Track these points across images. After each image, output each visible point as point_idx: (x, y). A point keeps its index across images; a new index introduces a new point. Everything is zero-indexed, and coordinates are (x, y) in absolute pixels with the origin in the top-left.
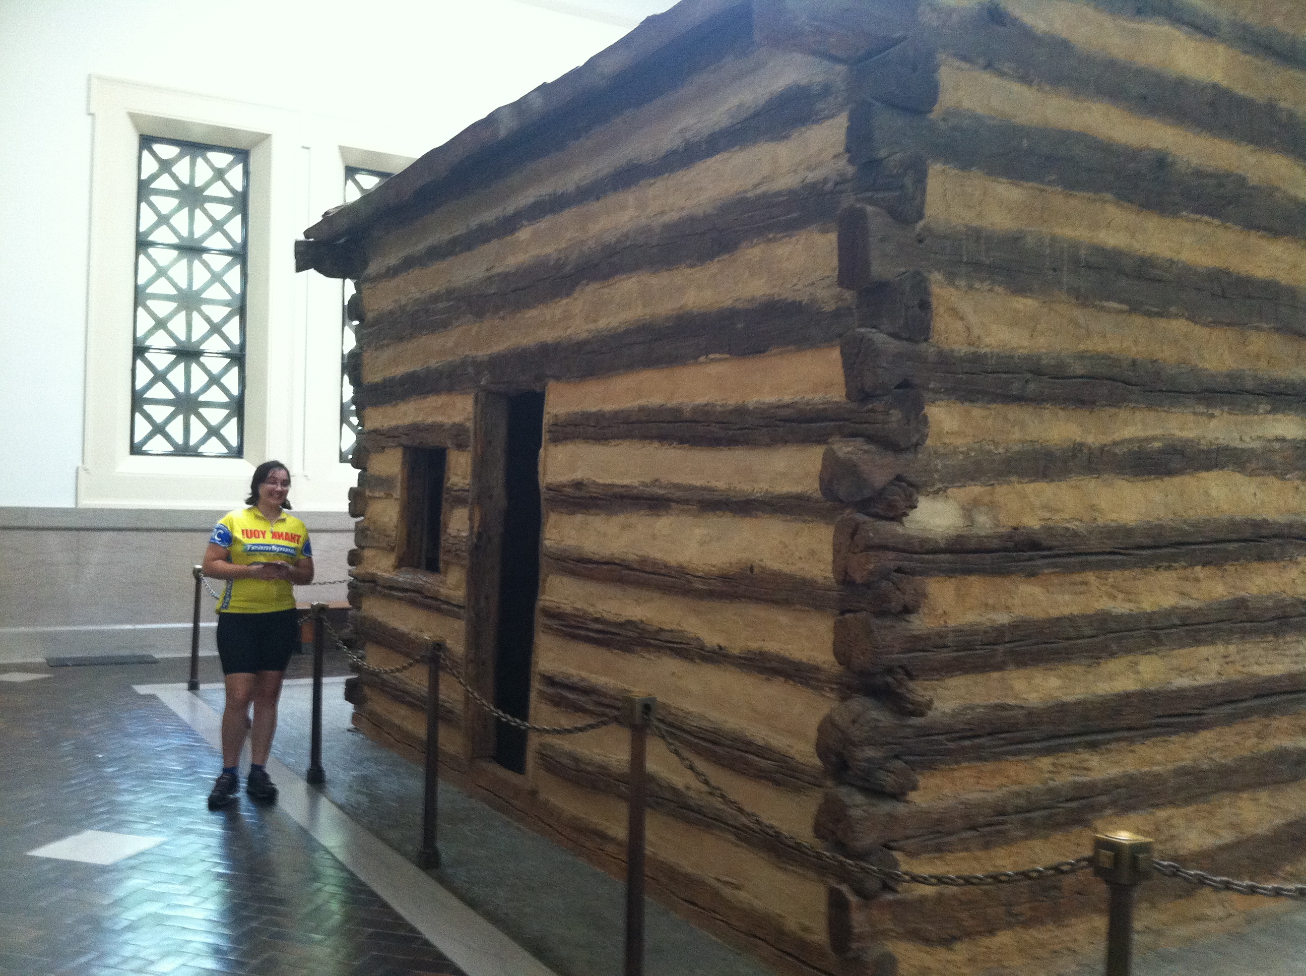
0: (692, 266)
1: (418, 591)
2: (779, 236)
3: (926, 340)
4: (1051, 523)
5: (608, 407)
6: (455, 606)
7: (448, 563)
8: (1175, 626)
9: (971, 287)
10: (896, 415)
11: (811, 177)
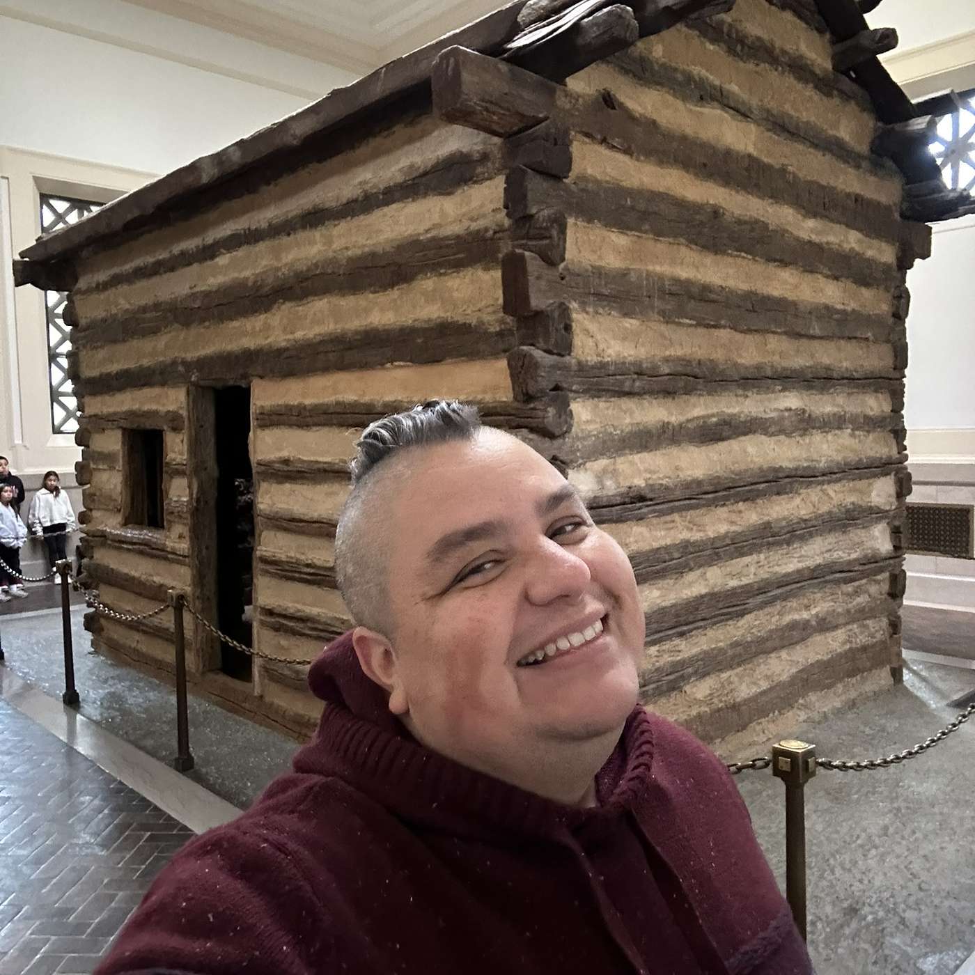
0: (375, 292)
1: (146, 543)
2: (450, 271)
3: (569, 354)
4: (651, 482)
5: (308, 402)
6: (180, 555)
7: (170, 522)
8: (728, 545)
9: (597, 313)
10: (551, 411)
11: (474, 226)
